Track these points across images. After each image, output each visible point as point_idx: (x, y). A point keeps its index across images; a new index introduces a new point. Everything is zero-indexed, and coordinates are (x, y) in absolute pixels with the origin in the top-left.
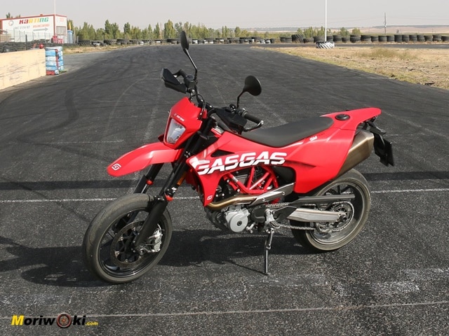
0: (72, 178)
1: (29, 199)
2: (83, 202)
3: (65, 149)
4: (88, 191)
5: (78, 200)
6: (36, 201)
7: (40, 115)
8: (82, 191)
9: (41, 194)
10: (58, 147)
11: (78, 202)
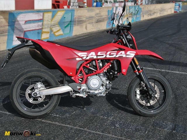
0: (169, 60)
1: (148, 67)
2: (170, 72)
3: (171, 45)
4: (174, 67)
5: (168, 71)
6: (151, 69)
7: (166, 29)
8: (172, 66)
9: (154, 66)
10: (168, 44)
11: (168, 72)
